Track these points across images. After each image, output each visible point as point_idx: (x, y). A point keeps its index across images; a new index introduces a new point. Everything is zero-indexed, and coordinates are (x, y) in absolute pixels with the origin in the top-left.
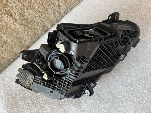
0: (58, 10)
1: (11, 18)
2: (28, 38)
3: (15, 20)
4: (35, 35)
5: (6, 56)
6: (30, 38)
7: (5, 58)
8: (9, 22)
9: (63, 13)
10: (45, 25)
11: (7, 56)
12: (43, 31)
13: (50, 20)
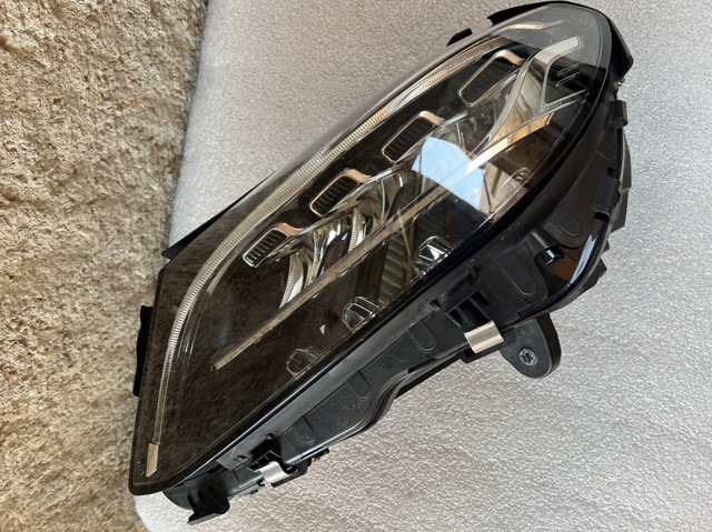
0: (164, 33)
1: (20, 215)
2: (132, 250)
3: (42, 211)
4: (147, 217)
5: (104, 388)
6: (139, 244)
7: (103, 399)
8: (22, 236)
9: (188, 35)
10: (154, 142)
11: (108, 386)
12: (163, 173)
13: (161, 105)
